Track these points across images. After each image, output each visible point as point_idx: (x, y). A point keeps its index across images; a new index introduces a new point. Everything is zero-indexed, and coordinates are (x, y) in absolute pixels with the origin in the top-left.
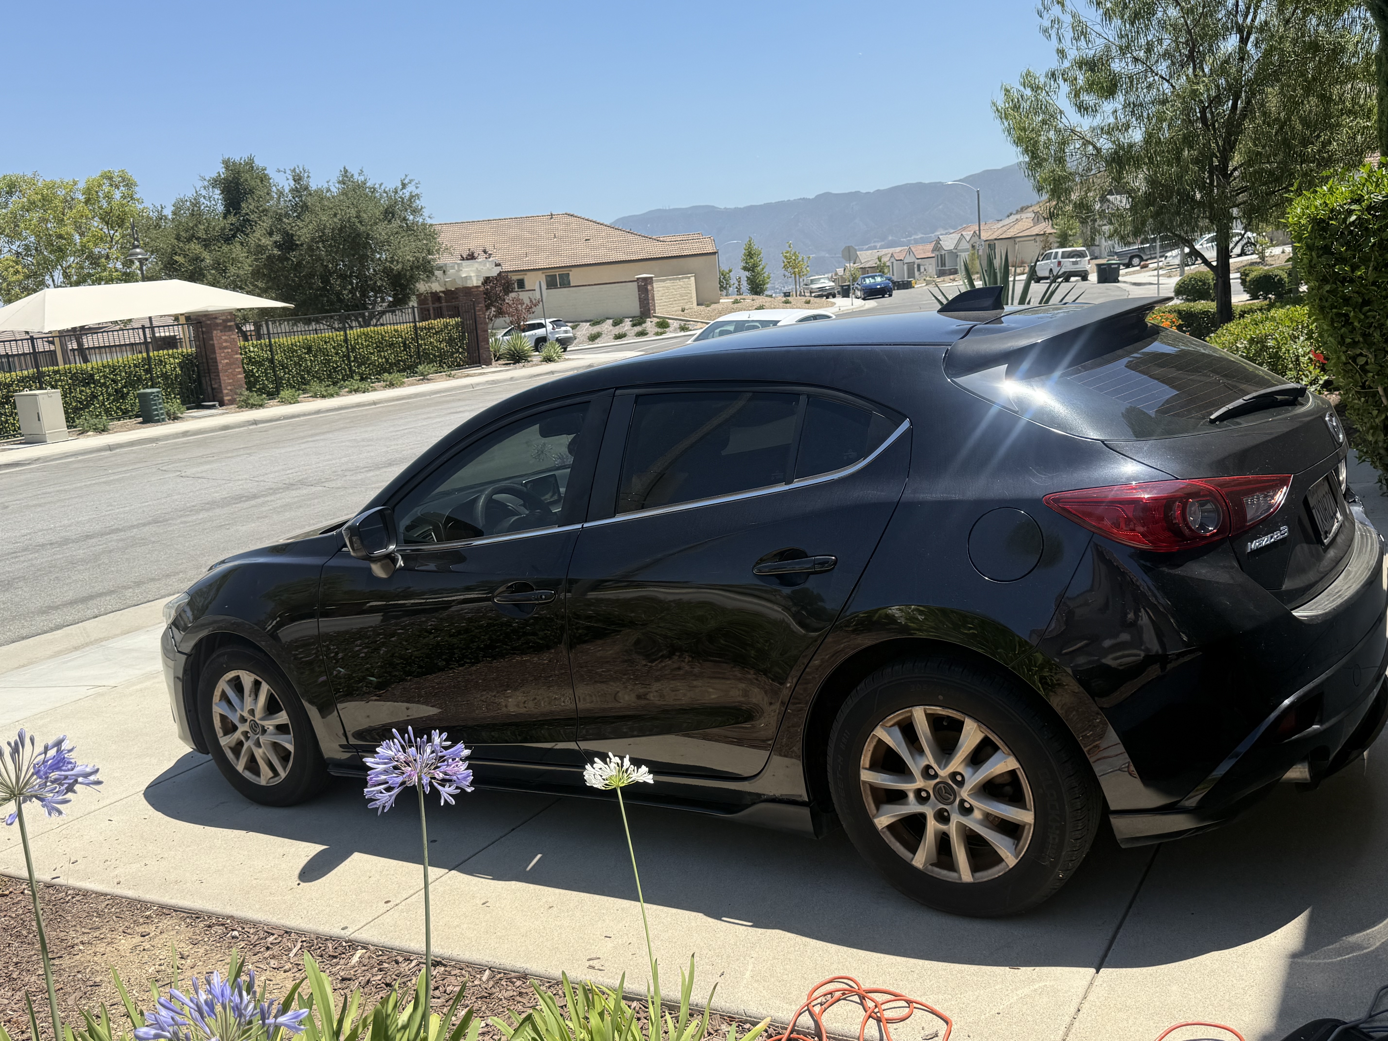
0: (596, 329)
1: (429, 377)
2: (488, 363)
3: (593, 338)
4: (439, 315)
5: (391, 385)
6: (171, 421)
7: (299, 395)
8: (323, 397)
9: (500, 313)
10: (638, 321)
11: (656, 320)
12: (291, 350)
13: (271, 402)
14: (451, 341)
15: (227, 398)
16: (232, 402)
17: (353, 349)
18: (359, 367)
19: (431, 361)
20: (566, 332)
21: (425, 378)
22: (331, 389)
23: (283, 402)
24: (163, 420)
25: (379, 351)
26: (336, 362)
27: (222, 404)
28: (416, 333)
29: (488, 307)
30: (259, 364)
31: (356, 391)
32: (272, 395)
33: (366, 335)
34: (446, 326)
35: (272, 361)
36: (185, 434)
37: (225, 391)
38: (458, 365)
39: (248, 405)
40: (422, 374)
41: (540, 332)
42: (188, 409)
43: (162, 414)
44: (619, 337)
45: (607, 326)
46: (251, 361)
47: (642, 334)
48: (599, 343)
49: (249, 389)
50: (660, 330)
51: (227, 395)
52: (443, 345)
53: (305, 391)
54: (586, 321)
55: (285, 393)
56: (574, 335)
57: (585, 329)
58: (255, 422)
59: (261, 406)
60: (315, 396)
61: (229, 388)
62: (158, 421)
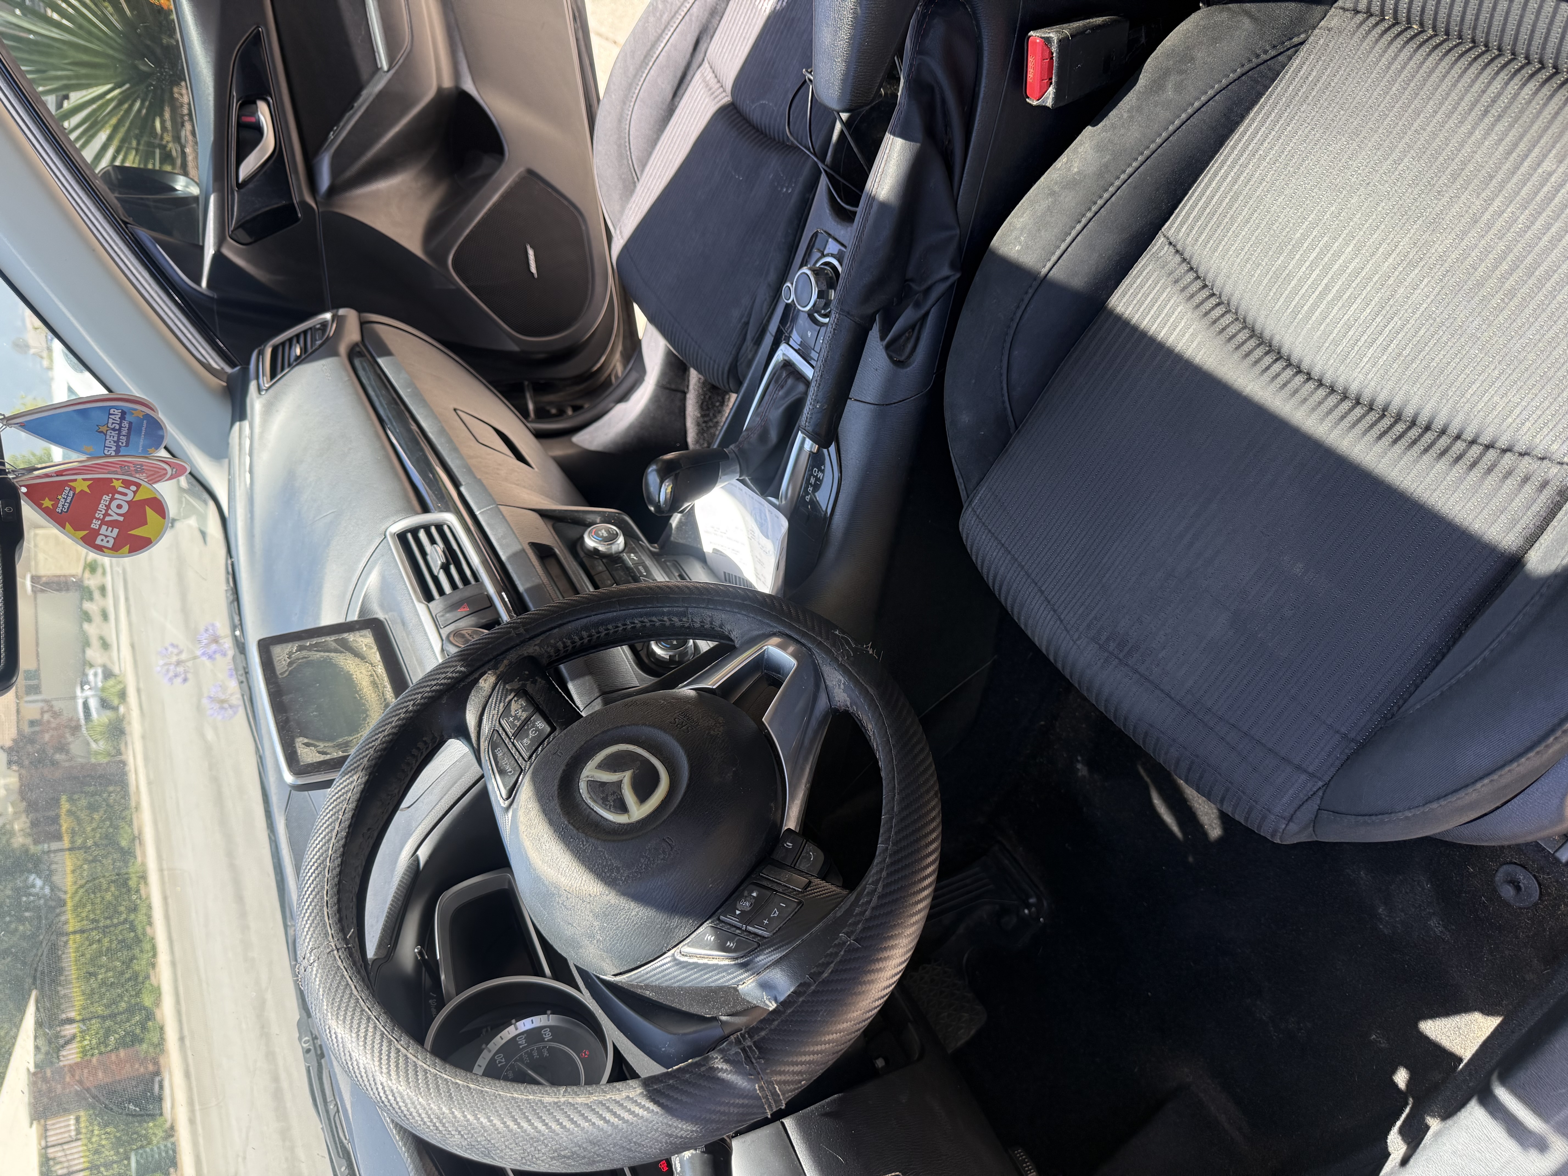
0: (95, 642)
1: (136, 833)
2: (124, 763)
3: (105, 645)
4: (55, 820)
5: (143, 878)
6: (176, 1134)
7: (152, 985)
8: (155, 955)
9: (62, 748)
10: (87, 594)
11: (87, 574)
12: (90, 995)
13: (158, 1016)
14: (92, 808)
15: (151, 1067)
16: (156, 1063)
17: (94, 921)
18: (120, 913)
19: (117, 828)
20: (96, 675)
21: (136, 839)
22: (147, 946)
23: (158, 1002)
24: (173, 1144)
25: (100, 891)
26: (111, 942)
27: (158, 1073)
28: (79, 848)
29: (54, 763)
30: (108, 1032)
31: (149, 917)
32: (149, 1016)
33: (76, 907)
34: (70, 812)
35: (104, 1018)
36: (192, 1121)
37: (142, 1070)
38: (124, 797)
39: (160, 1045)
40: (134, 840)
41: (93, 704)
42: (161, 1114)
43: (165, 1146)
44: (105, 616)
45: (92, 630)
46: (104, 1042)
47: (103, 589)
48: (112, 639)
49: (141, 1041)
50: (100, 571)
51: (146, 1068)
52: (96, 816)
53: (147, 977)
54: (84, 652)
55: (147, 1001)
56: (100, 666)
57: (94, 653)
58: (182, 1039)
59: (162, 1028)
60: (153, 965)
61: (137, 1066)
62: (174, 1151)
